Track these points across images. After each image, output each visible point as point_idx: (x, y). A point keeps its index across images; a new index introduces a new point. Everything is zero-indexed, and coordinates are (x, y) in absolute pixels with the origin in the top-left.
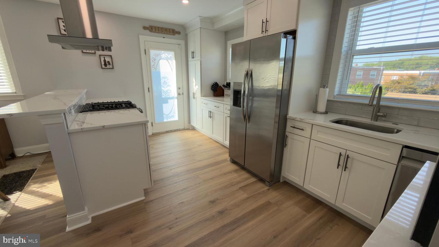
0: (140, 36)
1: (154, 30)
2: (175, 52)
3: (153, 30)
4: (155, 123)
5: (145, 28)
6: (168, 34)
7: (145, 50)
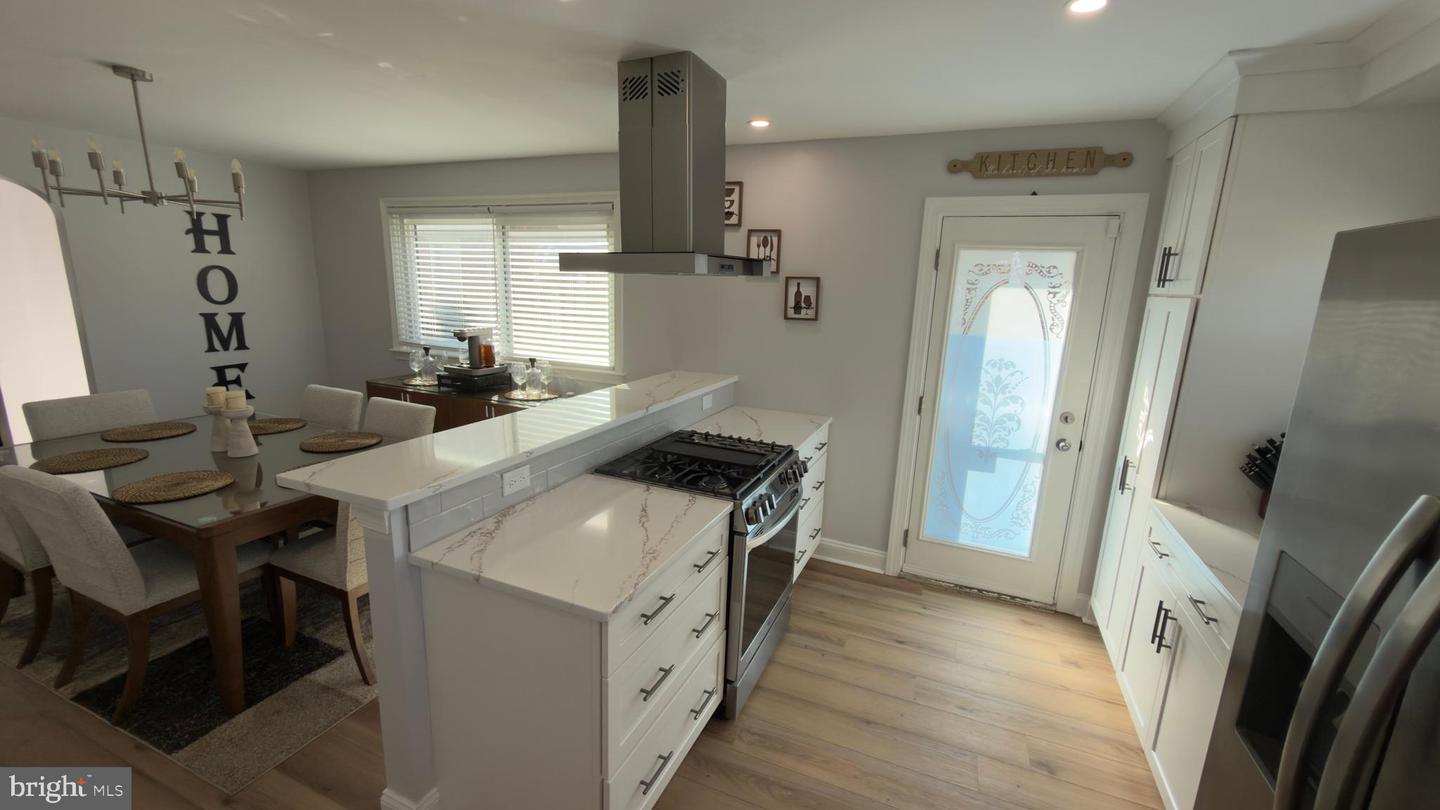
0: (928, 200)
1: (991, 168)
2: (1078, 253)
3: (987, 170)
4: (918, 538)
5: (955, 167)
6: (1059, 174)
7: (938, 252)
